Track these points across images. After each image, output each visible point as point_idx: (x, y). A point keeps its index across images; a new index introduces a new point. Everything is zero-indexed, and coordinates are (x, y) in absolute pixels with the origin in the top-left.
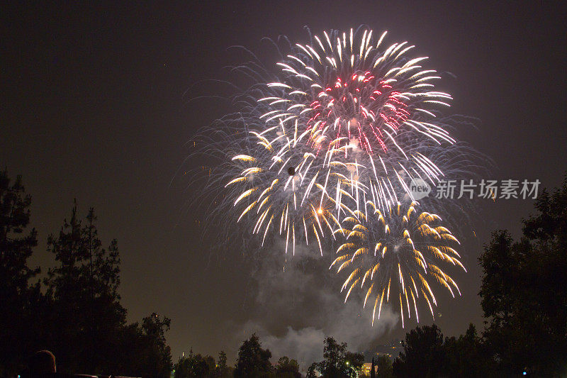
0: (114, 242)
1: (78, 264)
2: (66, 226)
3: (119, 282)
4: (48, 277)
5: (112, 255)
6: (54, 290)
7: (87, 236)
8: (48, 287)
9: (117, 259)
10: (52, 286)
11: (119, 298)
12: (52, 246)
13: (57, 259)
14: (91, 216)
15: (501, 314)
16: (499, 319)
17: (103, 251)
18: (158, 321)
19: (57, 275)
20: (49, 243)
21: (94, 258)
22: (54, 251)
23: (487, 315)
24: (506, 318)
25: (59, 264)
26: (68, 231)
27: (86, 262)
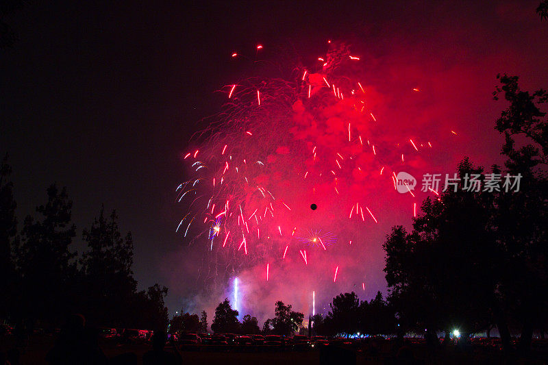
0: (130, 234)
1: (104, 249)
2: (96, 222)
3: (132, 263)
4: (82, 258)
5: (127, 243)
6: (87, 267)
7: (111, 230)
8: (82, 265)
9: (131, 246)
10: (85, 265)
11: (132, 273)
12: (86, 237)
13: (89, 246)
14: (113, 216)
15: (400, 285)
16: (398, 288)
17: (122, 240)
18: (159, 289)
19: (89, 257)
20: (84, 234)
21: (115, 245)
22: (87, 240)
23: (390, 285)
24: (403, 287)
25: (90, 249)
26: (98, 226)
27: (109, 248)
